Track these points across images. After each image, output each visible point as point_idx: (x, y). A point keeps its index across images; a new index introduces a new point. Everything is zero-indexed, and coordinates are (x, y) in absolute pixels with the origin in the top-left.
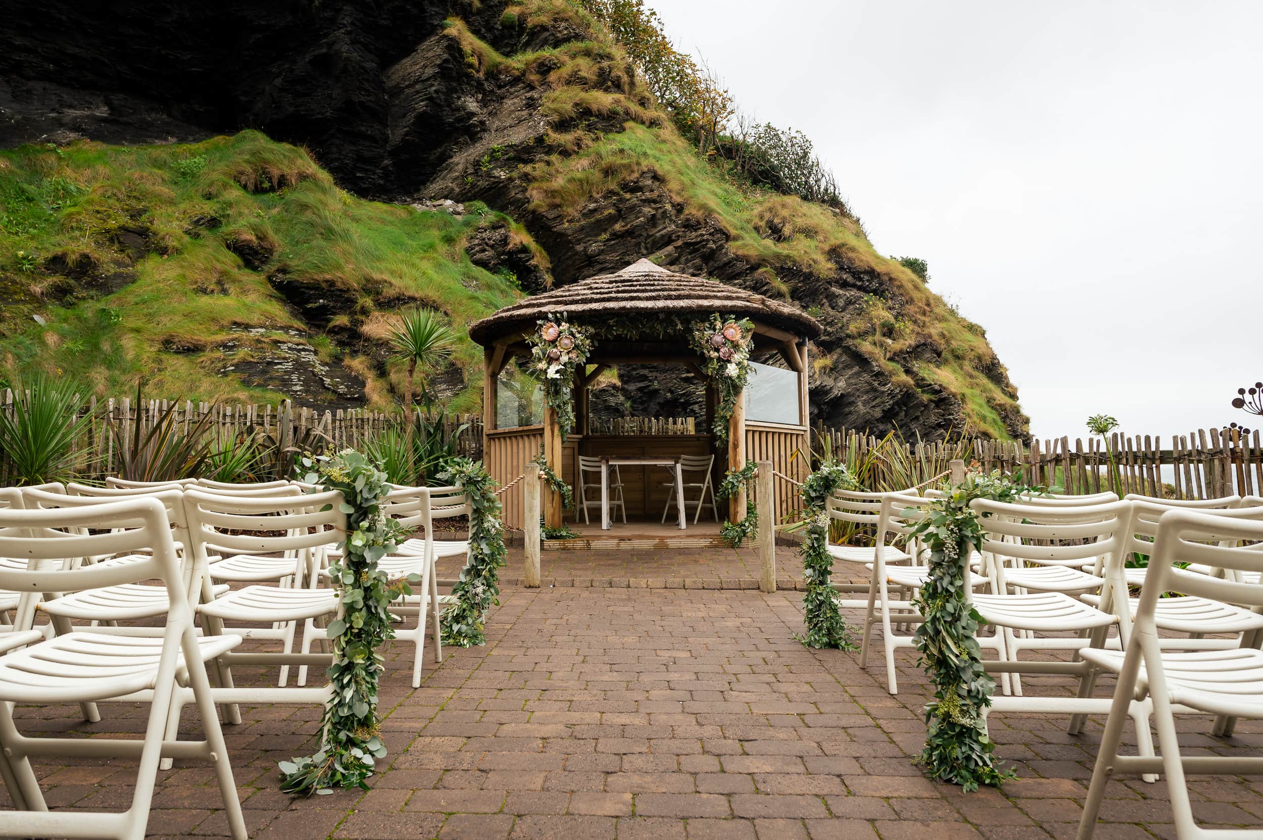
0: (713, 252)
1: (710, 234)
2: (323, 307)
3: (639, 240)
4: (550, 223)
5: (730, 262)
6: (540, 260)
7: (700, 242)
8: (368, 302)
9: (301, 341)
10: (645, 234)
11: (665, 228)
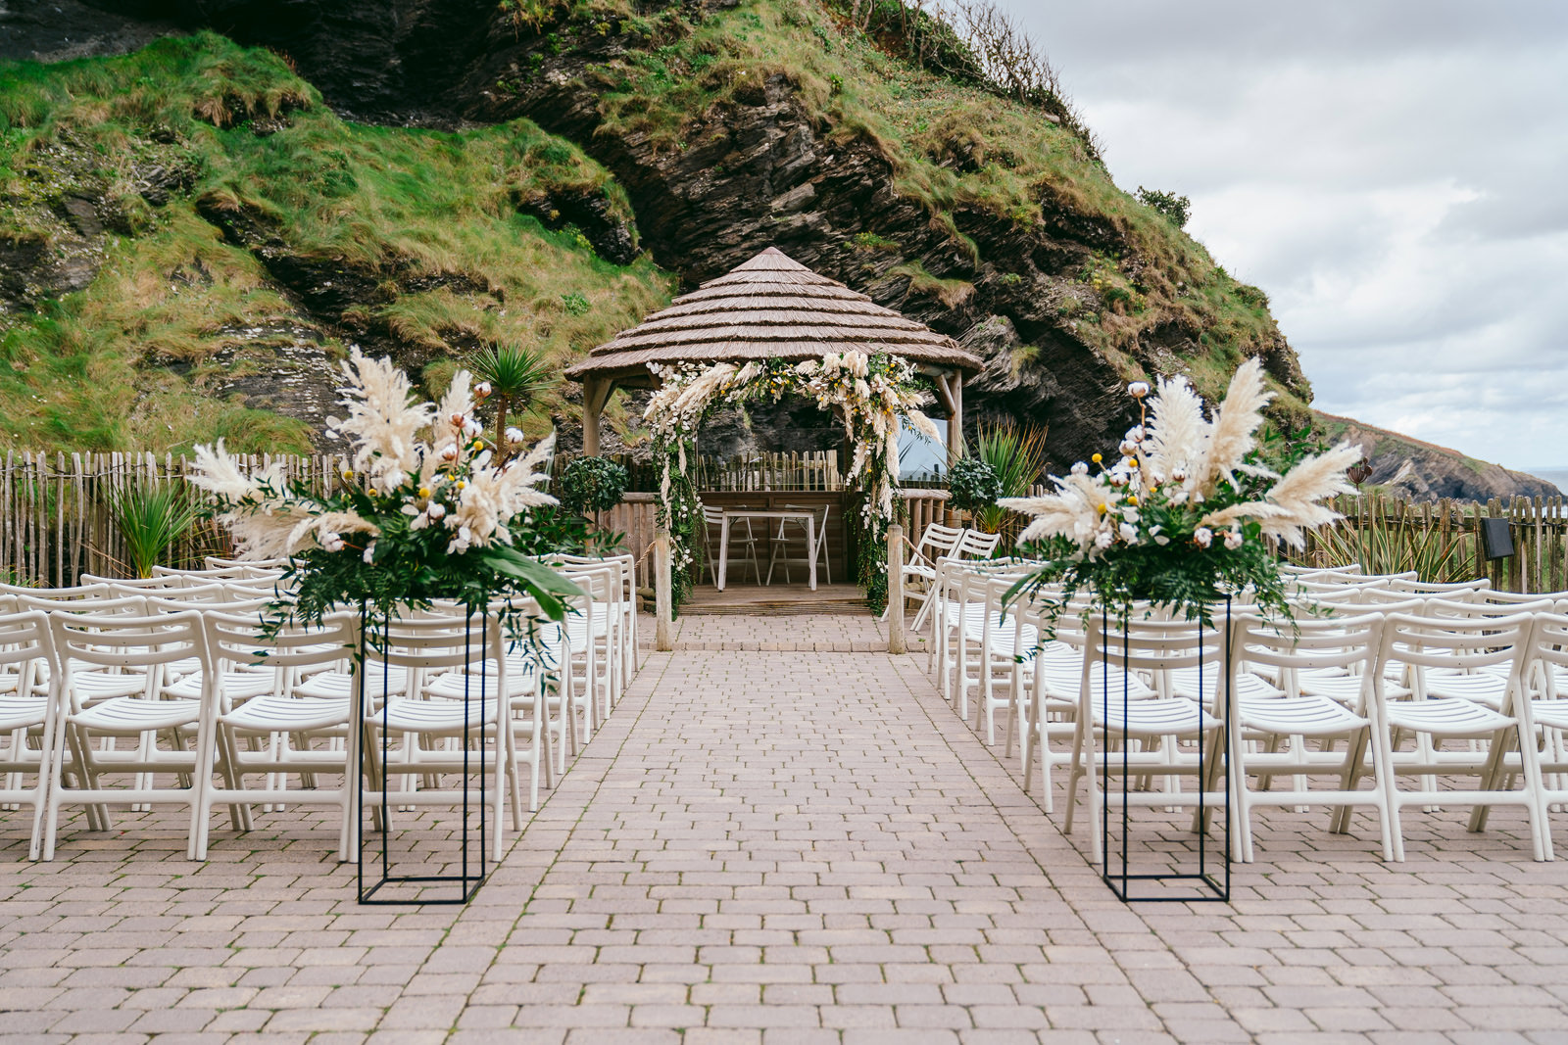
0: (869, 191)
1: (865, 165)
2: (331, 292)
3: (761, 177)
4: (632, 152)
5: (893, 206)
6: (619, 209)
7: (851, 176)
8: (390, 285)
9: (309, 341)
10: (769, 167)
11: (799, 157)
